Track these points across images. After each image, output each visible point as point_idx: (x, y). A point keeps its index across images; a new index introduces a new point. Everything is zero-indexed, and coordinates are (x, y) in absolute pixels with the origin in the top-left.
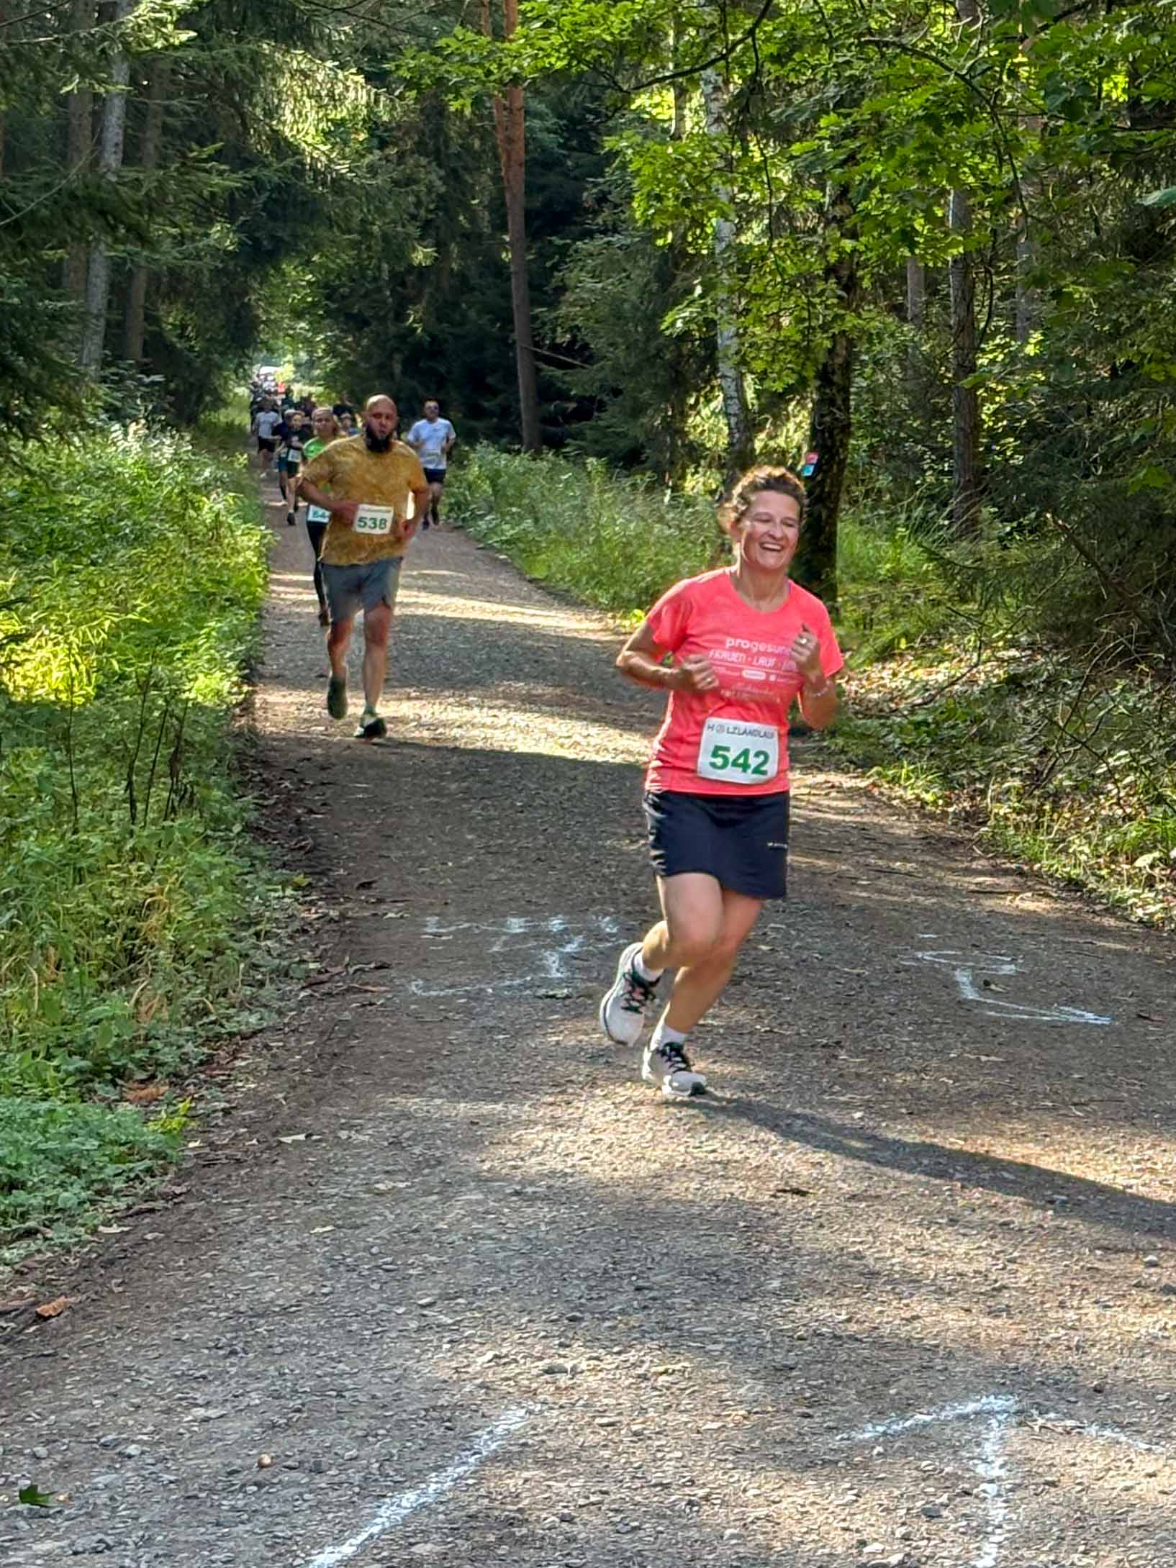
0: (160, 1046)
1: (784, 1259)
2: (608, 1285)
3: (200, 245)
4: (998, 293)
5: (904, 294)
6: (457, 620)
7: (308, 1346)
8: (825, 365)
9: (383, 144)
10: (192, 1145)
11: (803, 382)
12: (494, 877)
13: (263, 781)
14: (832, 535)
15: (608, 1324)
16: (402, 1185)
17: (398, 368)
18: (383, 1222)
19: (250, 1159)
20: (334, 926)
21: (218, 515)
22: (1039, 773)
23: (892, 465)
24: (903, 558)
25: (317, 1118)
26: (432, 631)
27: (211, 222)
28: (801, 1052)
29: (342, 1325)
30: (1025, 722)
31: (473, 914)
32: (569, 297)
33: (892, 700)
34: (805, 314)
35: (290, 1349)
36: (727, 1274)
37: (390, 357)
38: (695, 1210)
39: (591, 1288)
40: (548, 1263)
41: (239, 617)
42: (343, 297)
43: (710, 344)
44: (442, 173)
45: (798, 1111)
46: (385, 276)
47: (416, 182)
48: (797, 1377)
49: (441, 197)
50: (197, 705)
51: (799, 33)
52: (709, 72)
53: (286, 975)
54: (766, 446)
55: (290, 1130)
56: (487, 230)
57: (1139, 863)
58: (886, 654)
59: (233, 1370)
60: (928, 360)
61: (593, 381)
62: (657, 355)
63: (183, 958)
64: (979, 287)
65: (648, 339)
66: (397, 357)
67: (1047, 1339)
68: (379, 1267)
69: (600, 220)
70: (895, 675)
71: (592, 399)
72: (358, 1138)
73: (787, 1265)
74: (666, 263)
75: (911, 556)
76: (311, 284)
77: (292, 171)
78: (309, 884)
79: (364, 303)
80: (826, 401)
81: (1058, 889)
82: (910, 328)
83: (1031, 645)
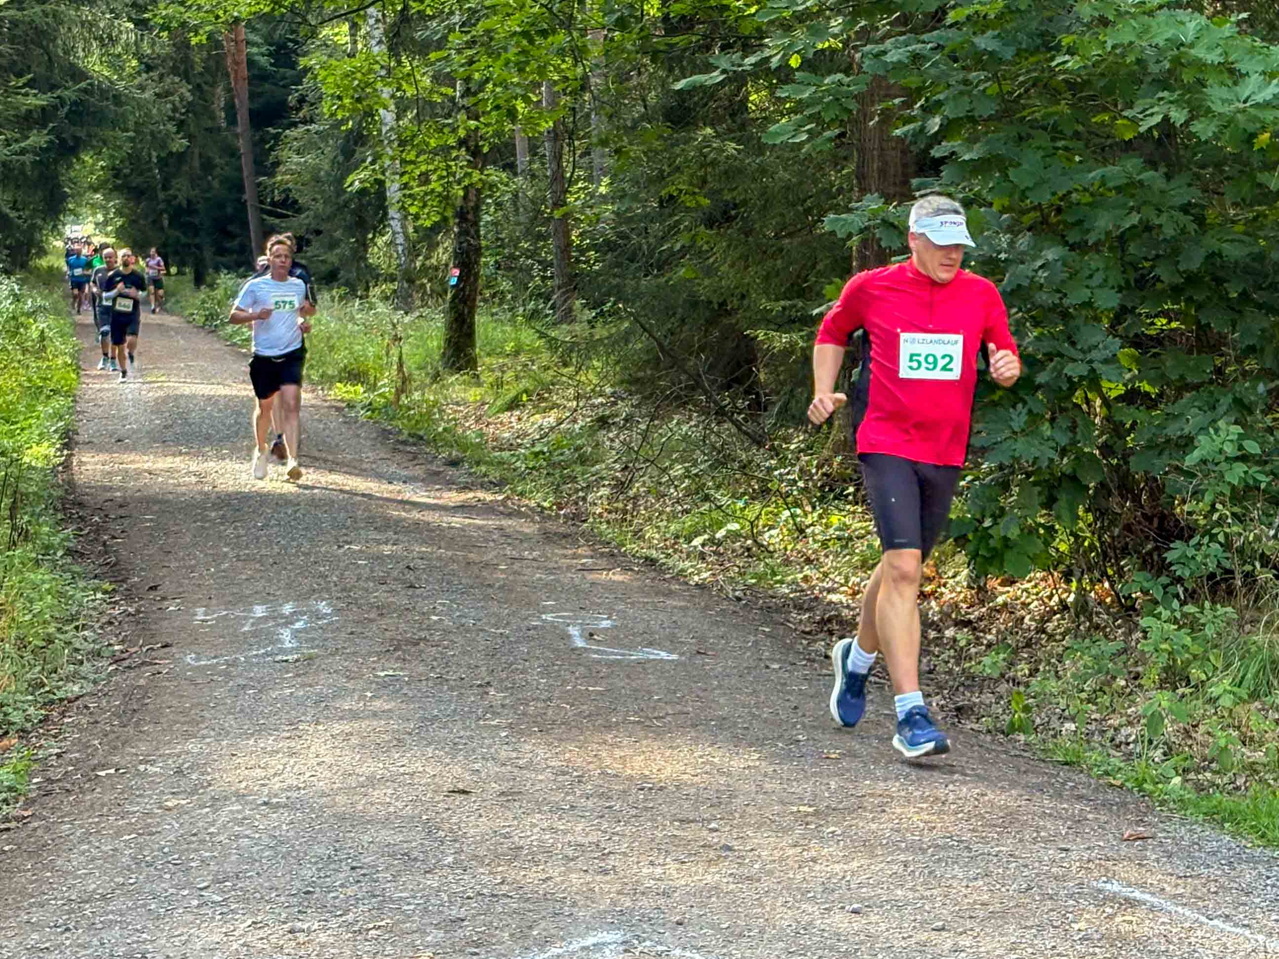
0: (10, 710)
1: (455, 841)
2: (332, 866)
3: (23, 145)
4: (579, 152)
5: (514, 155)
6: (213, 396)
7: (120, 922)
8: (462, 208)
9: (149, 68)
10: (35, 780)
11: (445, 219)
12: (244, 577)
13: (80, 517)
14: (471, 326)
15: (332, 895)
16: (183, 802)
17: (166, 223)
18: (171, 829)
19: (76, 789)
20: (131, 618)
21: (42, 332)
22: (623, 483)
23: (511, 274)
24: (522, 337)
25: (123, 757)
26: (196, 405)
27: (30, 129)
28: (463, 691)
29: (144, 906)
30: (611, 448)
31: (229, 605)
32: (282, 168)
33: (518, 437)
34: (445, 173)
35: (111, 924)
36: (415, 854)
37: (161, 214)
38: (392, 809)
39: (319, 870)
40: (289, 853)
41: (59, 403)
42: (125, 176)
43: (381, 195)
44: (190, 87)
45: (462, 733)
46: (155, 161)
47: (172, 94)
48: (467, 926)
49: (190, 103)
50: (30, 468)
52: (371, 10)
53: (99, 655)
54: (423, 265)
55: (104, 767)
56: (224, 125)
57: (694, 543)
58: (513, 405)
59: (68, 943)
60: (532, 201)
61: (301, 225)
62: (345, 206)
63: (25, 647)
64: (566, 149)
65: (338, 195)
66: (165, 216)
67: (642, 888)
68: (169, 862)
69: (301, 114)
70: (519, 419)
72: (152, 769)
73: (457, 845)
74: (348, 142)
75: (528, 336)
76: (102, 168)
77: (85, 91)
78: (114, 590)
79: (140, 179)
80: (463, 233)
81: (638, 564)
82: (520, 179)
83: (613, 394)
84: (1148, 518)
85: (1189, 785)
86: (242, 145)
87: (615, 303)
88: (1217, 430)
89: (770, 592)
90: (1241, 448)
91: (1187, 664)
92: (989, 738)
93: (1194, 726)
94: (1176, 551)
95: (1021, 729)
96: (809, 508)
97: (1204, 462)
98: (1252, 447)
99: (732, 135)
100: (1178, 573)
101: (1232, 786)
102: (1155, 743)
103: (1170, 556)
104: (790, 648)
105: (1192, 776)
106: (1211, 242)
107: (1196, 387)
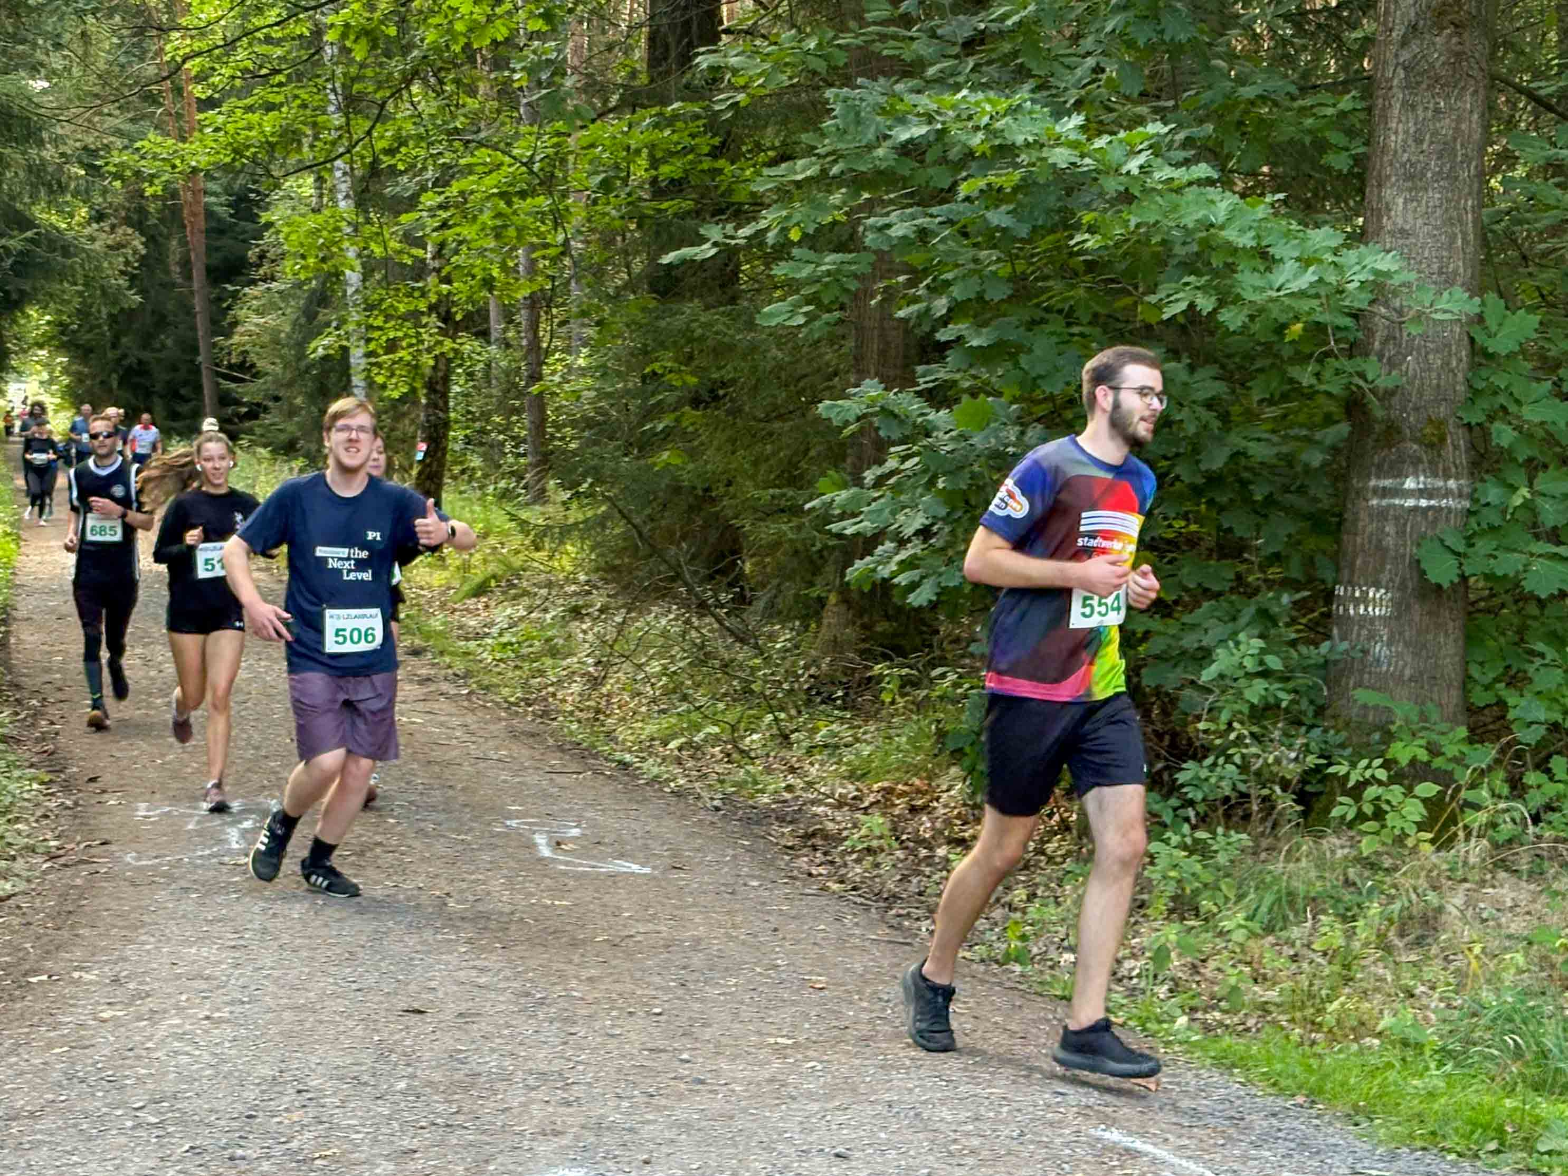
1: (408, 1065)
2: (277, 1089)
4: (557, 321)
5: (488, 322)
8: (431, 378)
9: (100, 218)
11: (413, 390)
13: (16, 701)
15: (276, 1119)
16: (120, 1014)
17: (115, 385)
18: (106, 1043)
19: (6, 996)
20: (69, 812)
22: (596, 679)
23: (482, 450)
24: (492, 519)
25: (56, 963)
29: (75, 1126)
30: (584, 641)
31: (174, 800)
32: (240, 329)
33: (485, 626)
34: (414, 341)
35: (39, 1144)
36: (365, 1078)
37: (110, 374)
38: (342, 1028)
39: (263, 1092)
40: (231, 1073)
42: (73, 332)
43: (345, 362)
44: (144, 239)
45: (419, 948)
46: (105, 317)
47: (124, 246)
48: (420, 1157)
49: (143, 257)
51: (404, 133)
52: (339, 163)
53: (33, 851)
55: (35, 972)
56: (180, 281)
57: (671, 746)
58: (481, 590)
60: (507, 373)
61: (259, 391)
62: (307, 372)
64: (543, 317)
65: (299, 361)
67: (607, 1123)
68: (103, 1079)
69: (261, 272)
70: (487, 606)
71: (258, 405)
72: (87, 977)
73: (411, 1070)
74: (311, 302)
75: (499, 518)
76: (49, 323)
77: (31, 240)
78: (51, 781)
79: (89, 336)
80: (432, 405)
81: (611, 769)
82: (493, 349)
83: (587, 582)
84: (1160, 736)
85: (1196, 1025)
86: (198, 304)
87: (591, 485)
88: (1237, 644)
89: (750, 802)
90: (1262, 663)
91: (1196, 892)
92: (982, 968)
93: (1203, 961)
94: (1189, 772)
95: (1017, 960)
96: (793, 712)
97: (1222, 676)
98: (1274, 662)
99: (722, 309)
100: (1190, 796)
101: (1241, 1028)
102: (1160, 978)
103: (1182, 777)
104: (771, 863)
105: (1199, 1015)
106: (1236, 440)
107: (1217, 595)
